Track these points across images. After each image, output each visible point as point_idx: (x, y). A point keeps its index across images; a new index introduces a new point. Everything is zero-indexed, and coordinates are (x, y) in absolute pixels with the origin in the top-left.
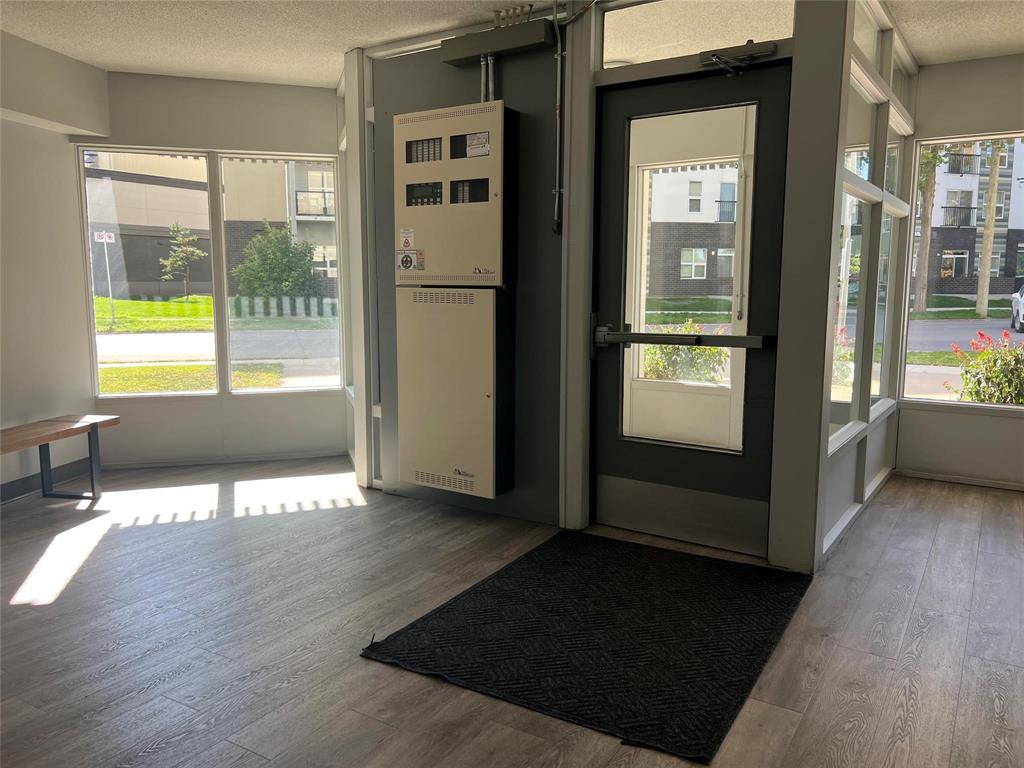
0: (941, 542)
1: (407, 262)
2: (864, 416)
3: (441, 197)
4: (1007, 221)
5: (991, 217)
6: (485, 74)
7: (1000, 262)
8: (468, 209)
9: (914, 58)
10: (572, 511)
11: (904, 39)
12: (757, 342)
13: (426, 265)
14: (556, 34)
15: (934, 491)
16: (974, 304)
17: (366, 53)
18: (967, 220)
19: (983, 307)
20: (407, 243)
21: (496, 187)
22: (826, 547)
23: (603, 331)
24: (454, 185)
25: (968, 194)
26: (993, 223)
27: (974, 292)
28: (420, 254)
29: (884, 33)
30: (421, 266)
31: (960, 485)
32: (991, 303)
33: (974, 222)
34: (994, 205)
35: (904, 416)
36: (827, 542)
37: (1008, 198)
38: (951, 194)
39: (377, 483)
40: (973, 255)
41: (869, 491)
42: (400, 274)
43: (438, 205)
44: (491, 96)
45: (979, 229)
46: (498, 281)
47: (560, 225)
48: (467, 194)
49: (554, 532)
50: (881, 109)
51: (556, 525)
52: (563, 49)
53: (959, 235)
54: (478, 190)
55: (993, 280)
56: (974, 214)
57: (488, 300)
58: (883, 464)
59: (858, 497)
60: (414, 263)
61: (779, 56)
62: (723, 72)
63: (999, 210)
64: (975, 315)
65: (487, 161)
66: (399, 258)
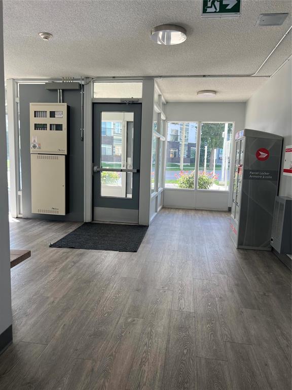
0: (175, 219)
1: (35, 147)
2: (157, 191)
3: (46, 128)
4: (187, 140)
5: (183, 139)
6: (59, 94)
7: (186, 153)
8: (54, 132)
9: (166, 101)
10: (87, 217)
11: (164, 97)
12: (135, 171)
13: (41, 148)
14: (81, 87)
15: (172, 210)
16: (179, 166)
17: (15, 81)
18: (177, 139)
19: (182, 167)
20: (34, 141)
21: (65, 127)
22: (151, 220)
23: (95, 168)
24: (51, 125)
25: (177, 131)
26: (184, 141)
27: (179, 162)
28: (39, 145)
29: (160, 96)
30: (40, 148)
31: (178, 209)
32: (184, 166)
33: (179, 140)
34: (184, 135)
35: (165, 192)
36: (151, 219)
37: (188, 133)
38: (172, 130)
39: (19, 216)
40: (179, 150)
41: (158, 210)
42: (32, 150)
43: (45, 131)
44: (61, 101)
45: (180, 142)
46: (66, 153)
47: (83, 138)
48: (55, 128)
49: (83, 223)
50: (159, 114)
51: (83, 222)
52: (83, 91)
53: (175, 144)
54: (59, 127)
55: (184, 159)
56: (179, 137)
57: (63, 159)
58: (161, 205)
59: (156, 211)
60: (37, 147)
61: (139, 102)
62: (125, 103)
63: (185, 136)
64: (180, 169)
65: (62, 119)
66: (32, 146)
